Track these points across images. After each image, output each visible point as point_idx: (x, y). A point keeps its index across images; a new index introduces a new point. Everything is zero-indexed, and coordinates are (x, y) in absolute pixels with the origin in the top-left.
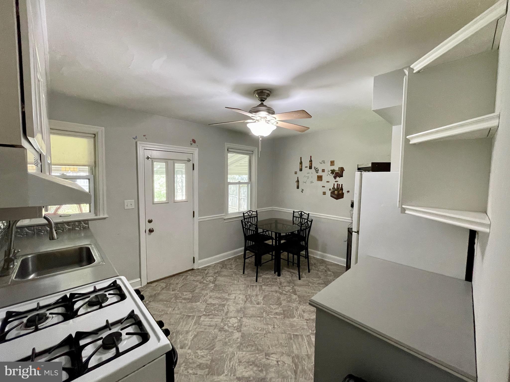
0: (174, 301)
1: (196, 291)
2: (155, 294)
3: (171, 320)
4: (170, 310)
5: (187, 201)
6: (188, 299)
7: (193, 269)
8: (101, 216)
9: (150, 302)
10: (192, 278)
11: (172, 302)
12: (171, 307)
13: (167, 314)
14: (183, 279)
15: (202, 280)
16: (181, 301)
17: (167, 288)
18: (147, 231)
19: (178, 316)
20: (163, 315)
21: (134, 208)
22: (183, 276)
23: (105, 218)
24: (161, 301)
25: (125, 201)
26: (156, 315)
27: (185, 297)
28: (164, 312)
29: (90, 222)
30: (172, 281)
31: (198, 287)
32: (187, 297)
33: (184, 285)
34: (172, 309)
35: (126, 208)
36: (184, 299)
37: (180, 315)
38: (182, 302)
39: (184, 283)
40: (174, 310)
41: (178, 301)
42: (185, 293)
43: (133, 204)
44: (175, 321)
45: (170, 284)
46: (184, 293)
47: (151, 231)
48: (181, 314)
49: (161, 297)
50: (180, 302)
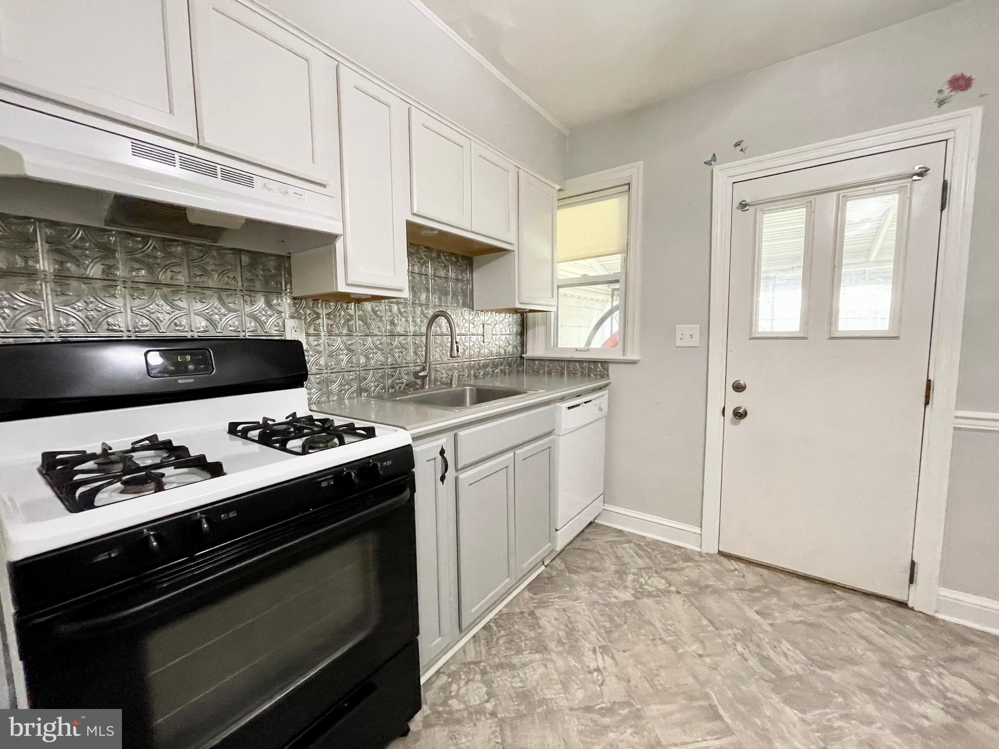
0: (730, 641)
1: (836, 676)
2: (707, 586)
3: (663, 673)
4: (694, 648)
5: (897, 338)
6: (777, 671)
7: (903, 605)
8: (629, 357)
9: (678, 593)
10: (872, 629)
11: (720, 636)
12: (702, 643)
13: (675, 649)
14: (830, 609)
15: (907, 662)
16: (747, 655)
17: (753, 594)
18: (729, 413)
19: (690, 680)
20: (665, 642)
21: (697, 344)
22: (841, 599)
23: (634, 362)
24: (703, 611)
25: (677, 326)
26: (652, 628)
27: (772, 654)
28: (673, 641)
29: (611, 367)
30: (784, 589)
31: (864, 670)
32: (780, 661)
33: (810, 625)
34: (700, 652)
35: (679, 343)
36: (764, 660)
37: (698, 686)
38: (746, 660)
39: (822, 621)
40: (700, 656)
41: (740, 648)
42: (785, 646)
43: (697, 336)
44: (668, 686)
45: (776, 593)
46: (784, 641)
47: (740, 415)
48: (703, 684)
49: (711, 602)
50: (742, 655)
